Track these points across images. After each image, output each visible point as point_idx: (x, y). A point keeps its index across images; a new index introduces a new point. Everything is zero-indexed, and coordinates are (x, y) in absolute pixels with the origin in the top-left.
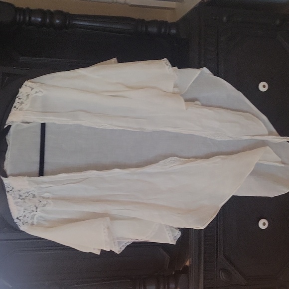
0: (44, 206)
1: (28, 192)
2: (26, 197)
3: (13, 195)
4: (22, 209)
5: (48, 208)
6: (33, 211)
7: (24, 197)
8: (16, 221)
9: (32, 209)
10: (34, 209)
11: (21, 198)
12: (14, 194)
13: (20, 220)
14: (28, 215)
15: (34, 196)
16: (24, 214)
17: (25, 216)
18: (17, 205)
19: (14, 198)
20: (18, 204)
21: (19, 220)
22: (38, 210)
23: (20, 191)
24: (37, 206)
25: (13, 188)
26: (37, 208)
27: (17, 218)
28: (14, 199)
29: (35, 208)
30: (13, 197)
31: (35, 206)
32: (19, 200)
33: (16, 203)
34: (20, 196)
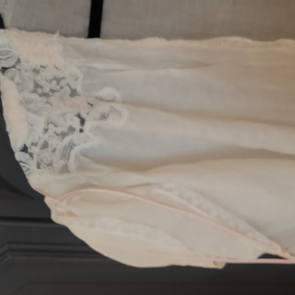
0: (104, 117)
1: (58, 80)
2: (53, 91)
3: (17, 79)
4: (41, 121)
5: (114, 122)
6: (72, 129)
7: (47, 90)
8: (19, 156)
9: (69, 123)
10: (76, 124)
11: (40, 91)
12: (21, 77)
13: (31, 155)
14: (55, 142)
15: (74, 93)
16: (46, 137)
17: (45, 145)
18: (29, 110)
19: (20, 87)
20: (31, 106)
21: (27, 155)
22: (87, 127)
23: (36, 71)
24: (84, 115)
25: (19, 61)
26: (83, 122)
27: (25, 149)
28: (20, 91)
29: (78, 120)
30: (18, 84)
31: (79, 116)
32: (35, 97)
33: (26, 103)
34: (37, 85)
